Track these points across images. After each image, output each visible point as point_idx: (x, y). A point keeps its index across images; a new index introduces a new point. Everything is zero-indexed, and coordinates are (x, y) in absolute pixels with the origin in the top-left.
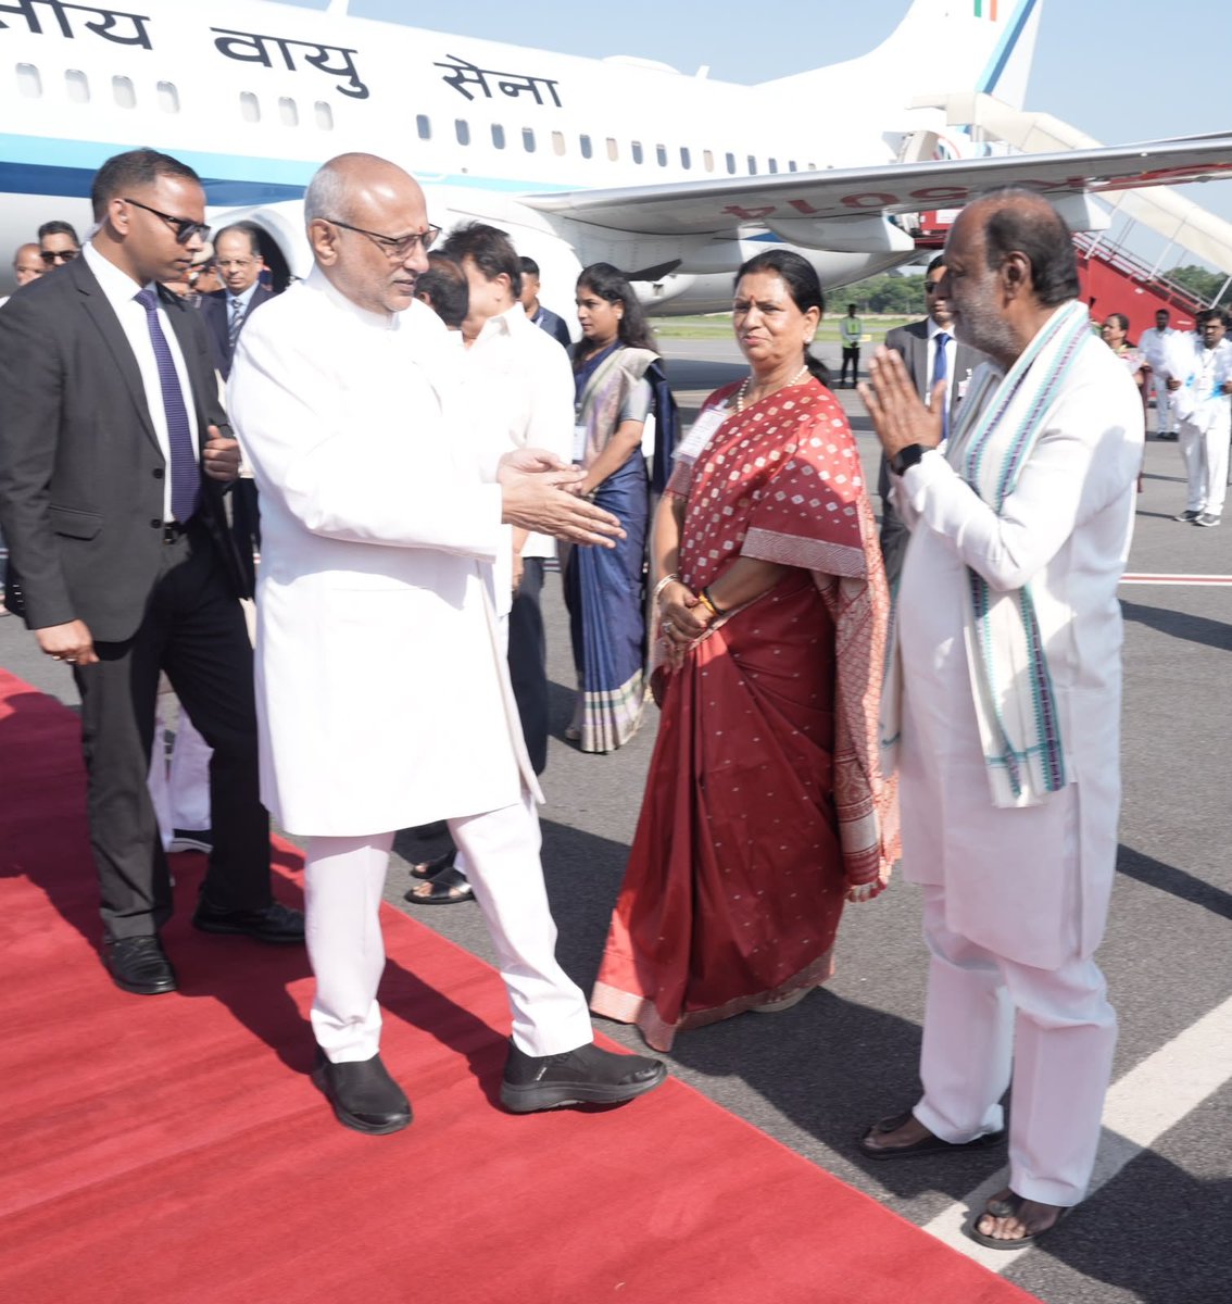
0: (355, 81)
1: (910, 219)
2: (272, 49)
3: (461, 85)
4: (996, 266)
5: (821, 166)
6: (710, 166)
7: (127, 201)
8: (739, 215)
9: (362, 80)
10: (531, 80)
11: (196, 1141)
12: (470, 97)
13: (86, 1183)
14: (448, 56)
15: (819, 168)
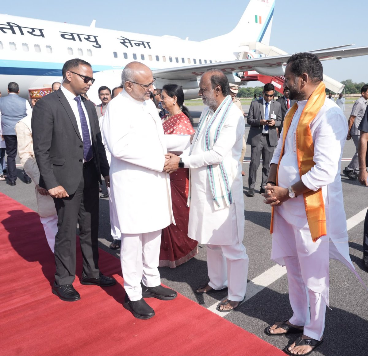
0: (97, 44)
1: (241, 74)
2: (76, 37)
3: (125, 44)
4: (214, 88)
5: (218, 61)
6: (189, 62)
7: (71, 72)
8: (196, 74)
9: (99, 44)
10: (143, 42)
11: (38, 298)
12: (127, 47)
13: (10, 308)
14: (121, 37)
15: (217, 62)
